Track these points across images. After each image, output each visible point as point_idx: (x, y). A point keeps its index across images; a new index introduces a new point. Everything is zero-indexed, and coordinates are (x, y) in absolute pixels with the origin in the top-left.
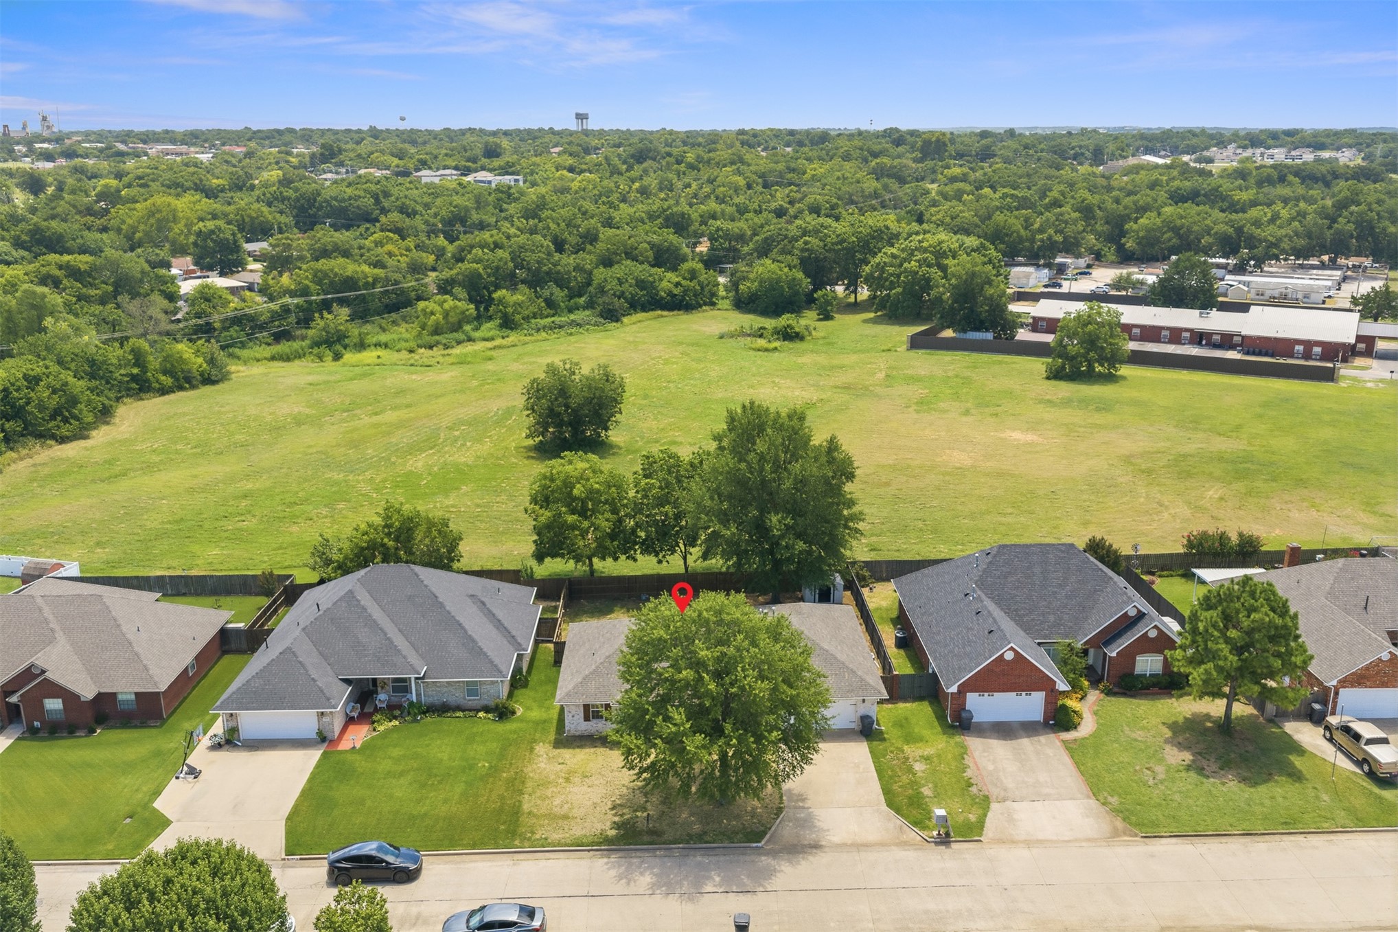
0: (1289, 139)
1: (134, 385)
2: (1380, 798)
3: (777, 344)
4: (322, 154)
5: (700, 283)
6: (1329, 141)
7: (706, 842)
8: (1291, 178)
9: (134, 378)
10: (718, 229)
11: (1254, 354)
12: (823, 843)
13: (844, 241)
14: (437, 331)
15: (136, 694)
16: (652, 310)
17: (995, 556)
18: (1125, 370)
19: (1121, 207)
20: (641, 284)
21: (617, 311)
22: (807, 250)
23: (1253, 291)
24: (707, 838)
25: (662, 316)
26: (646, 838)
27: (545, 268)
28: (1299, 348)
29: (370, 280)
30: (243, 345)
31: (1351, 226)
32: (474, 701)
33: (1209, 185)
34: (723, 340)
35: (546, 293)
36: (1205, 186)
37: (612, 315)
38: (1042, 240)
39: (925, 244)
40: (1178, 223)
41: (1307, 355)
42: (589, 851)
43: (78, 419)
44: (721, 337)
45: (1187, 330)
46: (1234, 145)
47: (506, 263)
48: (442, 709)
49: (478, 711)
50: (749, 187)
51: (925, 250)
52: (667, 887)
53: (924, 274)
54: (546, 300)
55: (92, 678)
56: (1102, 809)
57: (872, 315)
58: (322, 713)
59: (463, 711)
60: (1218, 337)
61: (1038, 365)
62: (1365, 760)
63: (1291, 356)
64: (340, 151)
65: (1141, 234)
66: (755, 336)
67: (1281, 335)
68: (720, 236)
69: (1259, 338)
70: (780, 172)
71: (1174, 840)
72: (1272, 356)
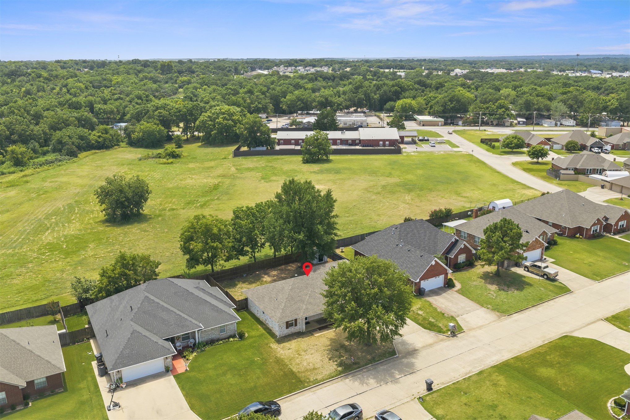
0: (303, 63)
2: (555, 285)
3: (171, 160)
5: (111, 135)
6: (316, 63)
7: (378, 361)
8: (319, 78)
10: (100, 109)
11: (366, 146)
12: (417, 348)
13: (180, 111)
15: (47, 377)
16: (89, 150)
17: (400, 228)
18: (331, 157)
19: (276, 92)
20: (81, 138)
21: (74, 152)
22: (161, 116)
23: (342, 123)
24: (377, 359)
25: (96, 153)
26: (355, 366)
27: (27, 133)
28: (381, 143)
31: (363, 96)
32: (224, 335)
33: (295, 82)
34: (141, 161)
35: (32, 146)
36: (293, 82)
37: (73, 154)
38: (254, 107)
39: (223, 111)
40: (302, 97)
41: (384, 145)
42: (338, 378)
44: (140, 160)
45: (339, 139)
46: (282, 66)
47: (5, 132)
48: (212, 342)
49: (229, 338)
50: (86, 88)
51: (224, 114)
52: (382, 381)
53: (226, 124)
54: (32, 149)
55: (17, 375)
56: (488, 310)
57: (200, 144)
58: (166, 358)
59: (221, 340)
60: (351, 141)
61: (300, 158)
62: (545, 274)
63: (379, 146)
65: (289, 103)
66: (156, 158)
67: (374, 138)
68: (101, 112)
69: (367, 140)
70: (100, 81)
71: (516, 314)
72: (372, 147)
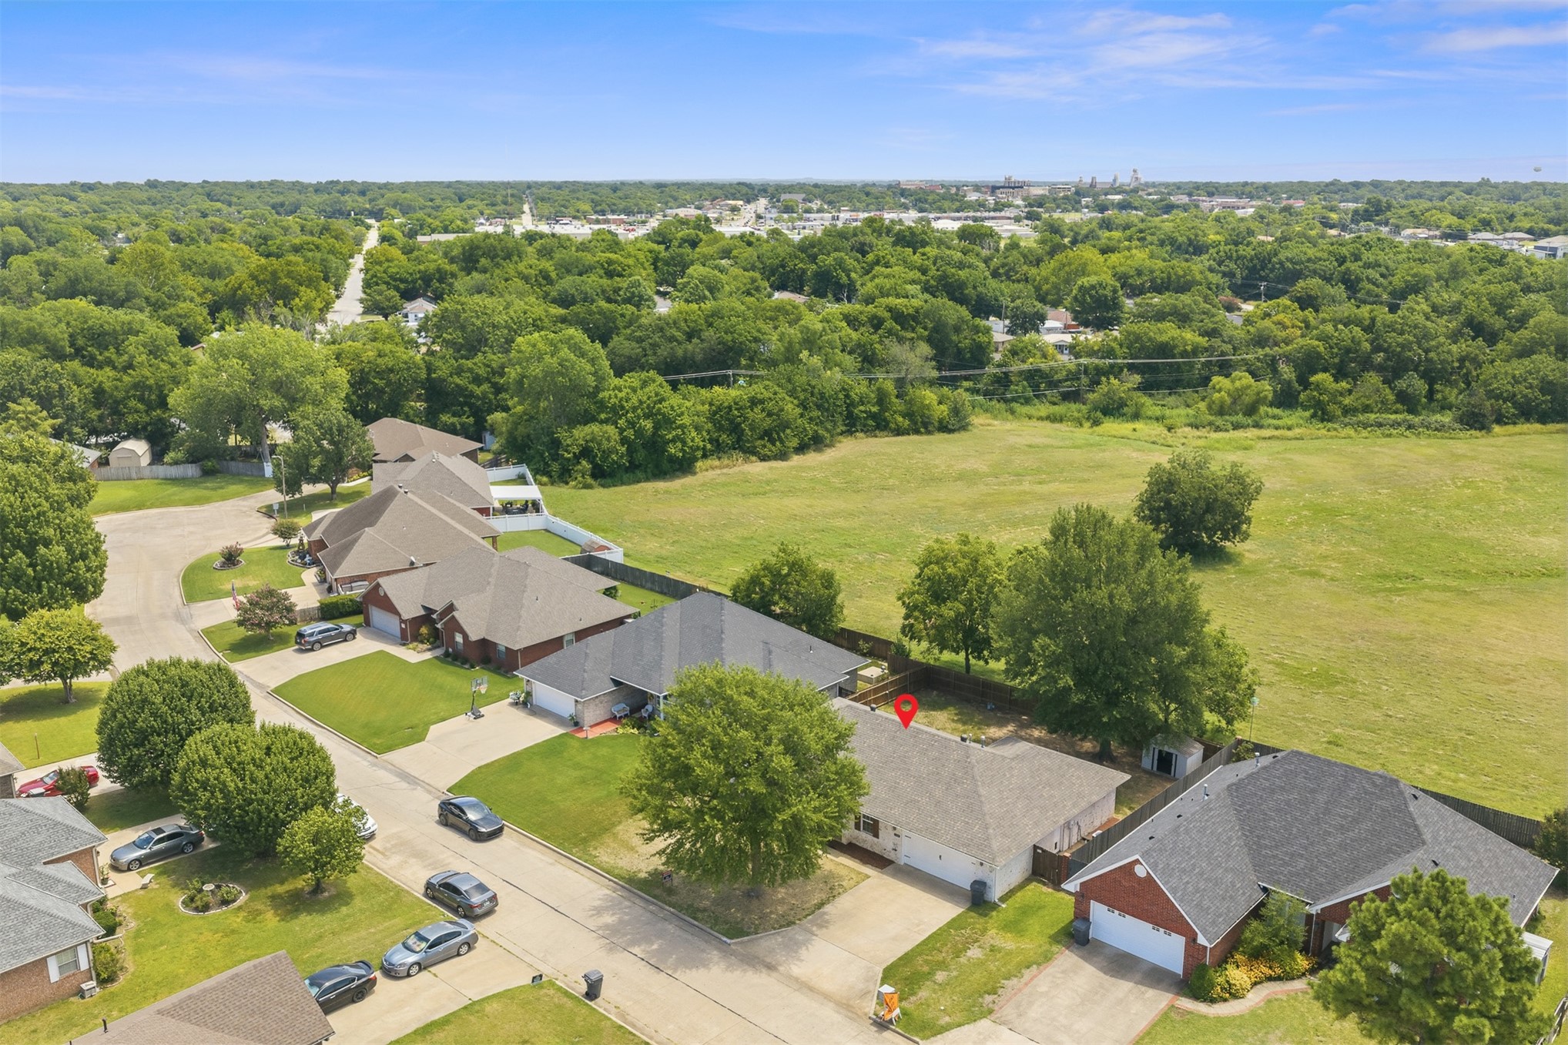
1: (871, 422)
4: (1366, 211)
7: (695, 918)
9: (873, 416)
14: (1221, 411)
21: (1484, 416)
24: (700, 915)
26: (658, 891)
27: (1410, 353)
29: (1189, 348)
30: (1027, 401)
37: (1475, 421)
43: (782, 442)
58: (577, 701)
64: (1389, 207)
